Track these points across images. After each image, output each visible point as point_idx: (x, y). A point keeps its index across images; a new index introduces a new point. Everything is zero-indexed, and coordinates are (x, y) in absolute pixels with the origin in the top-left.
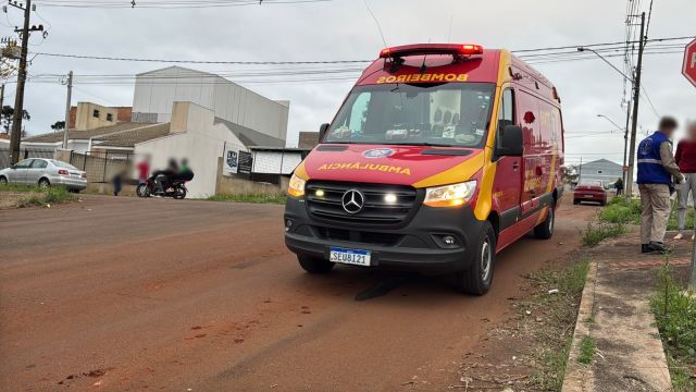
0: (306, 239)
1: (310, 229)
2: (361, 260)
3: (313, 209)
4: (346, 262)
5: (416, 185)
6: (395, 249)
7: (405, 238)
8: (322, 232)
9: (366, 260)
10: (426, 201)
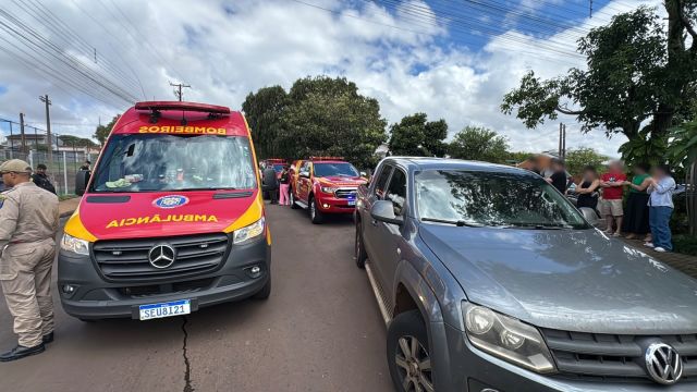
0: (102, 304)
1: (107, 292)
2: (180, 310)
3: (108, 271)
4: (163, 316)
5: (226, 231)
6: (213, 291)
7: (220, 279)
8: (122, 293)
9: (186, 309)
10: (235, 242)
